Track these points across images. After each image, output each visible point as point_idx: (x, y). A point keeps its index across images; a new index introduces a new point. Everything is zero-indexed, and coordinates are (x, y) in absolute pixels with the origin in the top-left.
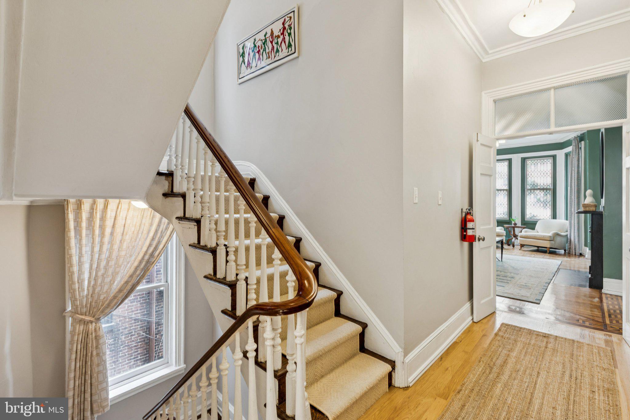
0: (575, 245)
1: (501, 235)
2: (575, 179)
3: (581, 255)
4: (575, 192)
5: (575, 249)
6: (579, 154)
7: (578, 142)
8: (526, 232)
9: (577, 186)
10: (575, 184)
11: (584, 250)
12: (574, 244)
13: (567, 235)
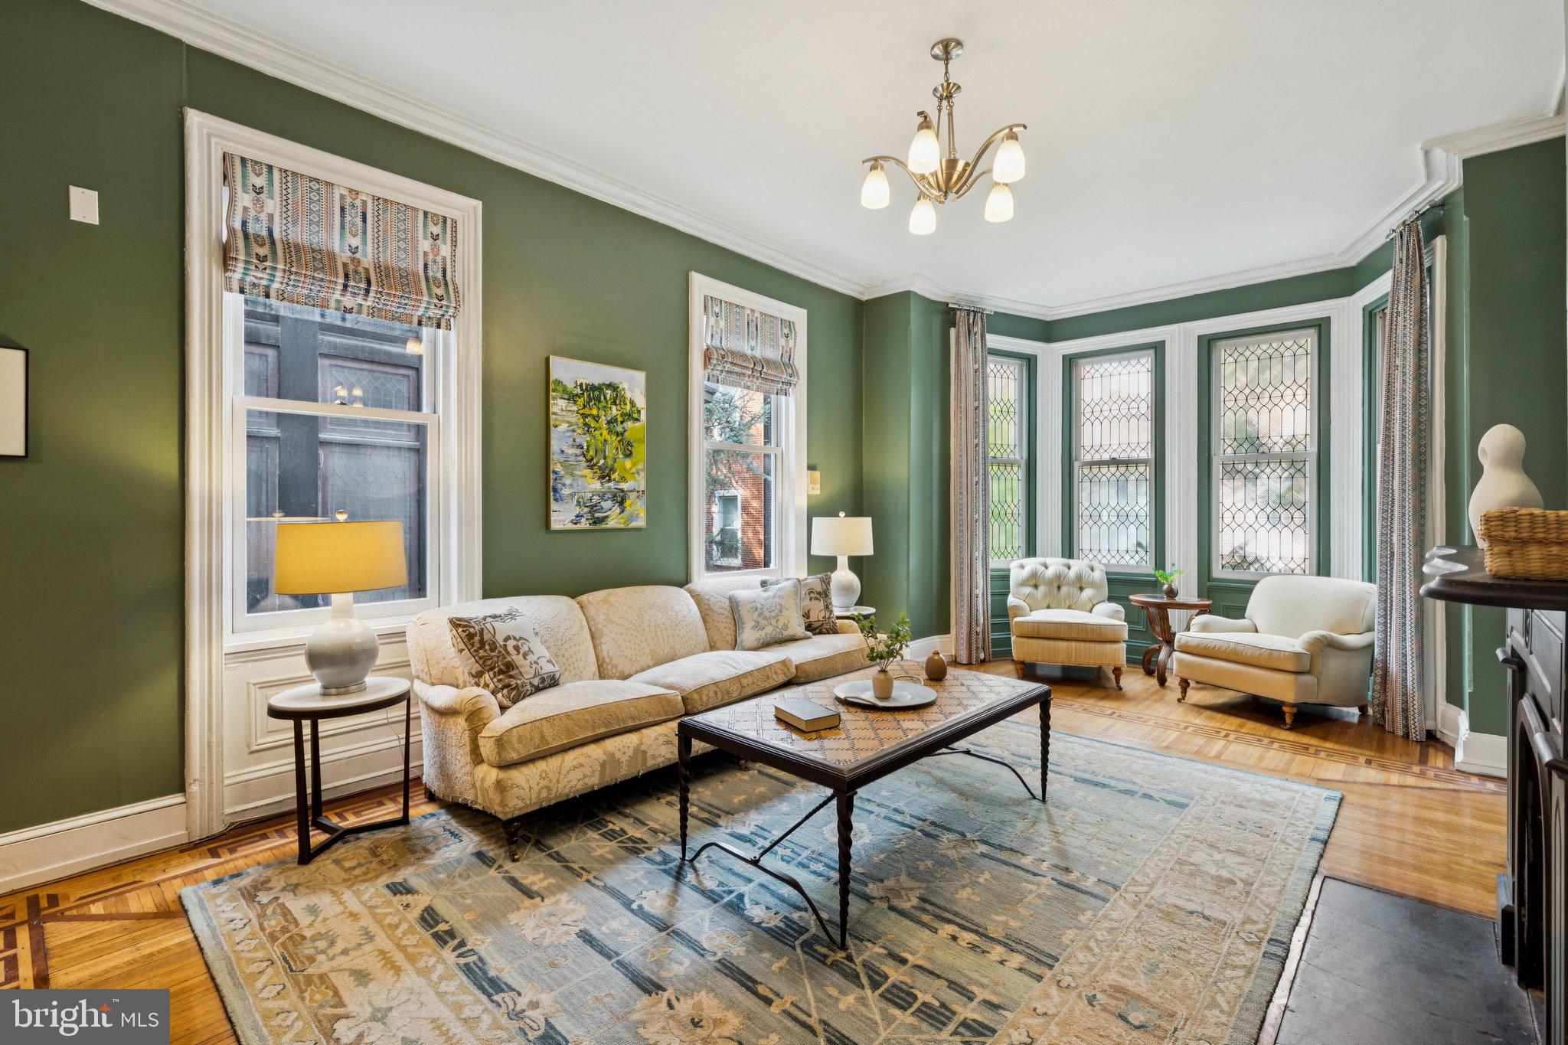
0: (1405, 694)
1: (1111, 637)
2: (1404, 406)
3: (1432, 738)
4: (1404, 460)
5: (1405, 710)
6: (1422, 296)
7: (1419, 241)
8: (1205, 628)
9: (1414, 434)
10: (1403, 429)
11: (1443, 716)
12: (1399, 688)
13: (1371, 646)
